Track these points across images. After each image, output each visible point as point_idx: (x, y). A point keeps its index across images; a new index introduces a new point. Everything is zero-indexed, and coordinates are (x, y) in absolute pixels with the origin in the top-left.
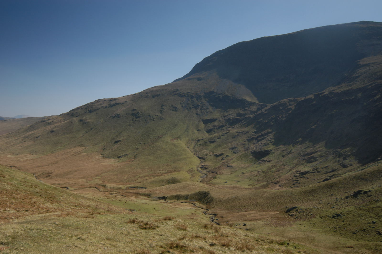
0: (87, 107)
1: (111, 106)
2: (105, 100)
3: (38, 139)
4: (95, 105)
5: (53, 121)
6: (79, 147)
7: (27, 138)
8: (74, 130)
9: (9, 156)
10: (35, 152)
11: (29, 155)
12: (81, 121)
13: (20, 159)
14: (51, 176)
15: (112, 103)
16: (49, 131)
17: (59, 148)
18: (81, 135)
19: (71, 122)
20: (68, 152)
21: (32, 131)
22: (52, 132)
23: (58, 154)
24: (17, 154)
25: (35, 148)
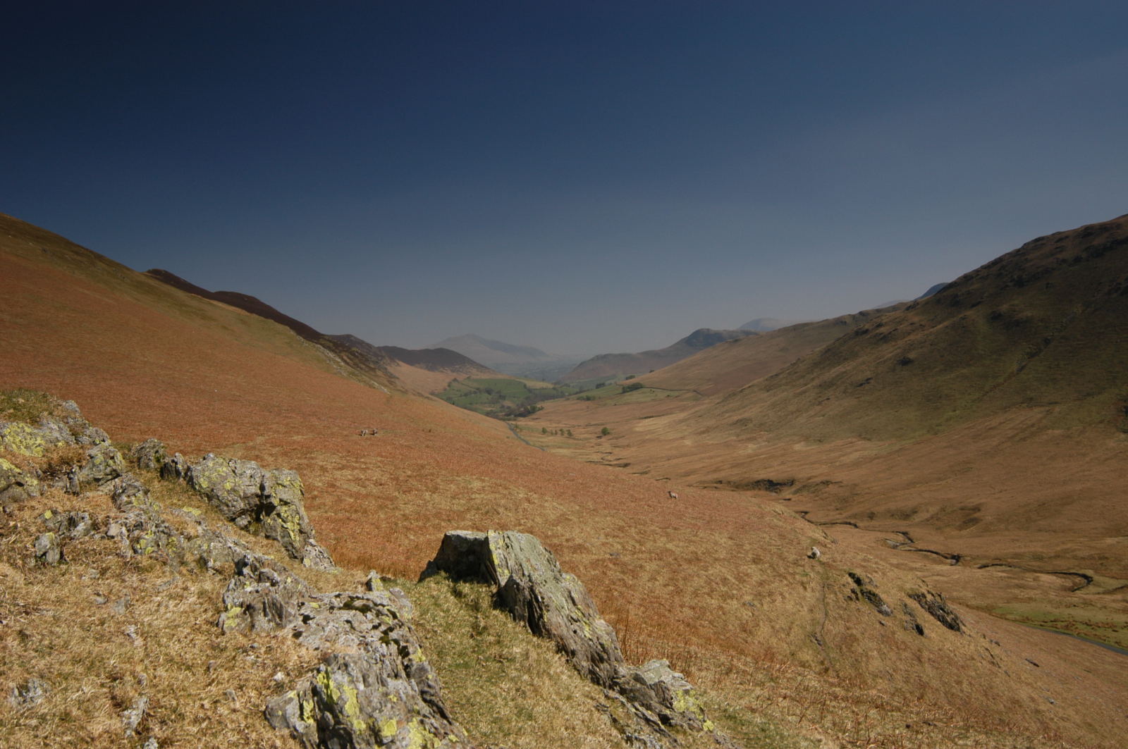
0: (1000, 270)
1: (1098, 253)
2: (1063, 236)
3: (867, 388)
4: (1031, 260)
5: (896, 330)
6: (1024, 408)
7: (830, 387)
8: (983, 352)
9: (797, 445)
10: (875, 430)
11: (860, 442)
12: (995, 317)
13: (839, 457)
14: (982, 520)
15: (1096, 243)
16: (895, 362)
17: (951, 413)
18: (1015, 367)
19: (964, 327)
20: (990, 429)
21: (840, 367)
22: (905, 362)
23: (956, 437)
24: (820, 441)
25: (866, 418)
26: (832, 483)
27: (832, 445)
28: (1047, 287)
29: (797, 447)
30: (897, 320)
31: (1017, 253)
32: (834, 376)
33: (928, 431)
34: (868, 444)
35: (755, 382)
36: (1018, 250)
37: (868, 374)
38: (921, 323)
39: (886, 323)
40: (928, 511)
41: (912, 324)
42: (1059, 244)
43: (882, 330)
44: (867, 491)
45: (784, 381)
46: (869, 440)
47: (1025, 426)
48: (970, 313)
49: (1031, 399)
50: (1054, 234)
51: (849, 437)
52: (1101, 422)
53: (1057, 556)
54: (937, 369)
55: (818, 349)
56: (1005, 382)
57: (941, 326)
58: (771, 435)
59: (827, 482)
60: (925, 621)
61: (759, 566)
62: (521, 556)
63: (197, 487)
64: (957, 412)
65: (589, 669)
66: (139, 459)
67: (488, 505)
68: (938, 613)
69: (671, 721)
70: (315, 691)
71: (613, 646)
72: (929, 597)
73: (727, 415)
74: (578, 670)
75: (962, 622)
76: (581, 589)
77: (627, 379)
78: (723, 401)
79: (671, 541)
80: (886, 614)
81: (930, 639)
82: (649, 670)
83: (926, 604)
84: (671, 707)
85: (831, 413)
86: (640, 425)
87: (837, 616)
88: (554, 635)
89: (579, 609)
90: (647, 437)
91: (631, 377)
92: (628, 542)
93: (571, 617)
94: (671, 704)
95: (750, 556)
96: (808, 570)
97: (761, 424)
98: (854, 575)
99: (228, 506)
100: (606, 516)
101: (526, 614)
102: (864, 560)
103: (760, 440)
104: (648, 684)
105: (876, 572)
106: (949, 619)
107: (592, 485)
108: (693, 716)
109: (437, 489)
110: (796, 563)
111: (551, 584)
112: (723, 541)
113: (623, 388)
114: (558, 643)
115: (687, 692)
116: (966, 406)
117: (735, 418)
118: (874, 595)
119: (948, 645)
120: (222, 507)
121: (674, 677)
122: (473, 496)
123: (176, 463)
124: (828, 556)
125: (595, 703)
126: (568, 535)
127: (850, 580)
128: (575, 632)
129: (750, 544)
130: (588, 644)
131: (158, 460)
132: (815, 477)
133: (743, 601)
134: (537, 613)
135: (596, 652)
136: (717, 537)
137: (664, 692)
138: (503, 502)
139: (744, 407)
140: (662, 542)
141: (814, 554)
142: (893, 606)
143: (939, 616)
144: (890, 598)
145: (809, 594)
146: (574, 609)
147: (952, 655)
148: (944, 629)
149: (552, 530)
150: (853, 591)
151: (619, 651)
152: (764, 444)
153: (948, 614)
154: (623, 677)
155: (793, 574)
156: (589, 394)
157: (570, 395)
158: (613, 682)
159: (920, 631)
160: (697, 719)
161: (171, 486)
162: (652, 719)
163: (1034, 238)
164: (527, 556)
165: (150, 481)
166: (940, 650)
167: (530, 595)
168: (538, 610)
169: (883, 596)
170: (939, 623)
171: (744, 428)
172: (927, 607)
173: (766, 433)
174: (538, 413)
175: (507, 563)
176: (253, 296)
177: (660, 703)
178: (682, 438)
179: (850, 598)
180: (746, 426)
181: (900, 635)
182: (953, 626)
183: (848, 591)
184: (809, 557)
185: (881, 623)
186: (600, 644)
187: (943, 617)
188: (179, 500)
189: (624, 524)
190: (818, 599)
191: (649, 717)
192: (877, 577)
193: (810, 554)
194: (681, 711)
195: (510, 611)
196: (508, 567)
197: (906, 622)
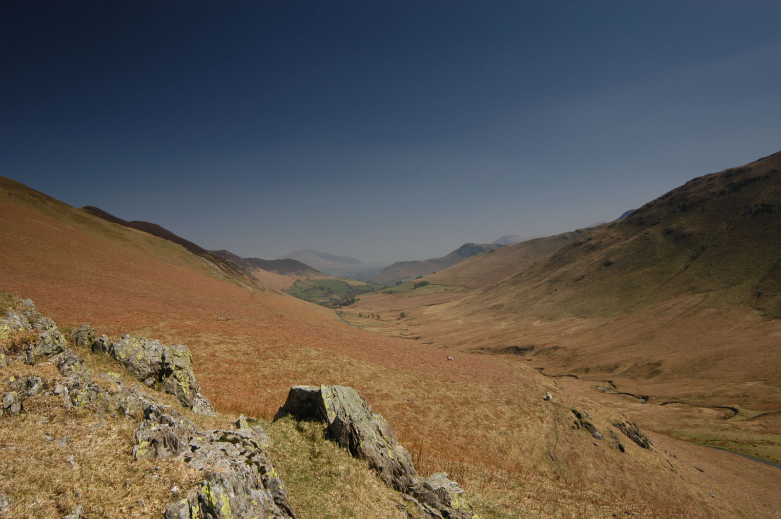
0: (670, 200)
1: (737, 188)
2: (713, 176)
3: (582, 282)
4: (692, 193)
5: (601, 242)
6: (689, 294)
7: (557, 282)
8: (660, 257)
9: (534, 322)
10: (588, 311)
11: (578, 320)
12: (668, 232)
13: (564, 330)
14: (662, 372)
15: (734, 181)
16: (601, 264)
17: (640, 299)
18: (682, 267)
19: (647, 239)
20: (666, 309)
21: (562, 268)
22: (608, 264)
23: (643, 315)
24: (550, 319)
25: (582, 303)
26: (560, 348)
27: (559, 322)
28: (702, 212)
29: (535, 324)
30: (602, 235)
31: (682, 188)
32: (559, 274)
33: (625, 311)
34: (584, 321)
35: (505, 279)
36: (683, 187)
37: (583, 273)
38: (619, 237)
39: (594, 237)
40: (625, 366)
41: (612, 238)
42: (710, 182)
43: (592, 242)
44: (584, 353)
45: (525, 279)
46: (584, 318)
47: (690, 307)
48: (651, 230)
49: (694, 288)
50: (706, 176)
51: (569, 317)
52: (741, 303)
53: (714, 396)
54: (629, 269)
55: (548, 256)
56: (676, 276)
57: (631, 239)
58: (517, 316)
59: (556, 347)
60: (625, 442)
61: (510, 407)
62: (344, 403)
63: (118, 358)
64: (644, 298)
65: (392, 480)
66: (77, 339)
67: (322, 367)
68: (634, 436)
69: (450, 515)
70: (200, 499)
71: (408, 464)
72: (628, 426)
73: (487, 302)
74: (385, 481)
75: (650, 442)
76: (386, 425)
77: (417, 278)
78: (484, 293)
79: (450, 390)
80: (598, 438)
81: (628, 454)
82: (434, 480)
83: (626, 430)
84: (449, 506)
85: (558, 300)
86: (427, 310)
87: (564, 440)
88: (368, 457)
89: (384, 439)
90: (432, 318)
91: (420, 277)
92: (419, 392)
93: (380, 445)
94: (449, 503)
95: (504, 399)
96: (544, 408)
97: (510, 308)
98: (576, 411)
99: (139, 371)
100: (404, 374)
101: (348, 443)
102: (583, 401)
103: (509, 319)
104: (433, 490)
105: (591, 409)
106: (641, 441)
107: (395, 352)
108: (465, 511)
109: (286, 357)
110: (535, 404)
111: (365, 422)
112: (485, 389)
113: (415, 285)
114: (371, 462)
115: (460, 495)
116: (650, 293)
117: (492, 304)
118: (590, 425)
119: (641, 459)
120: (135, 372)
121: (451, 485)
122: (312, 361)
123: (103, 342)
124: (557, 399)
125: (396, 504)
126: (378, 388)
127: (573, 415)
128: (382, 454)
129: (504, 391)
130: (391, 463)
131: (90, 340)
132: (548, 344)
133: (500, 431)
134: (356, 442)
135: (397, 468)
136: (481, 387)
137: (444, 495)
138: (332, 365)
139: (498, 297)
140: (443, 391)
141: (548, 397)
142: (603, 432)
143: (634, 439)
144: (601, 426)
145: (545, 425)
146: (381, 438)
147: (644, 465)
148: (638, 447)
149: (367, 384)
150: (575, 423)
151: (413, 467)
152: (512, 322)
153: (640, 437)
154: (416, 485)
155: (534, 411)
156: (392, 289)
157: (378, 290)
158: (409, 489)
159: (622, 449)
160: (468, 514)
161: (99, 358)
162: (436, 514)
163: (693, 178)
164: (348, 402)
165: (85, 354)
166: (636, 462)
167: (351, 429)
168: (356, 439)
169: (596, 426)
170: (634, 443)
171: (499, 311)
172: (626, 432)
173: (514, 314)
174: (356, 303)
175: (334, 407)
176: (157, 224)
177: (442, 503)
178: (456, 319)
179: (573, 428)
180: (500, 309)
181: (608, 452)
182: (644, 445)
183: (571, 423)
184: (545, 399)
185: (595, 444)
186: (400, 463)
187: (637, 439)
188: (105, 367)
189: (416, 379)
190: (551, 429)
191: (434, 513)
192: (591, 413)
193: (545, 397)
194: (457, 508)
195: (337, 441)
196: (335, 410)
197: (612, 443)
